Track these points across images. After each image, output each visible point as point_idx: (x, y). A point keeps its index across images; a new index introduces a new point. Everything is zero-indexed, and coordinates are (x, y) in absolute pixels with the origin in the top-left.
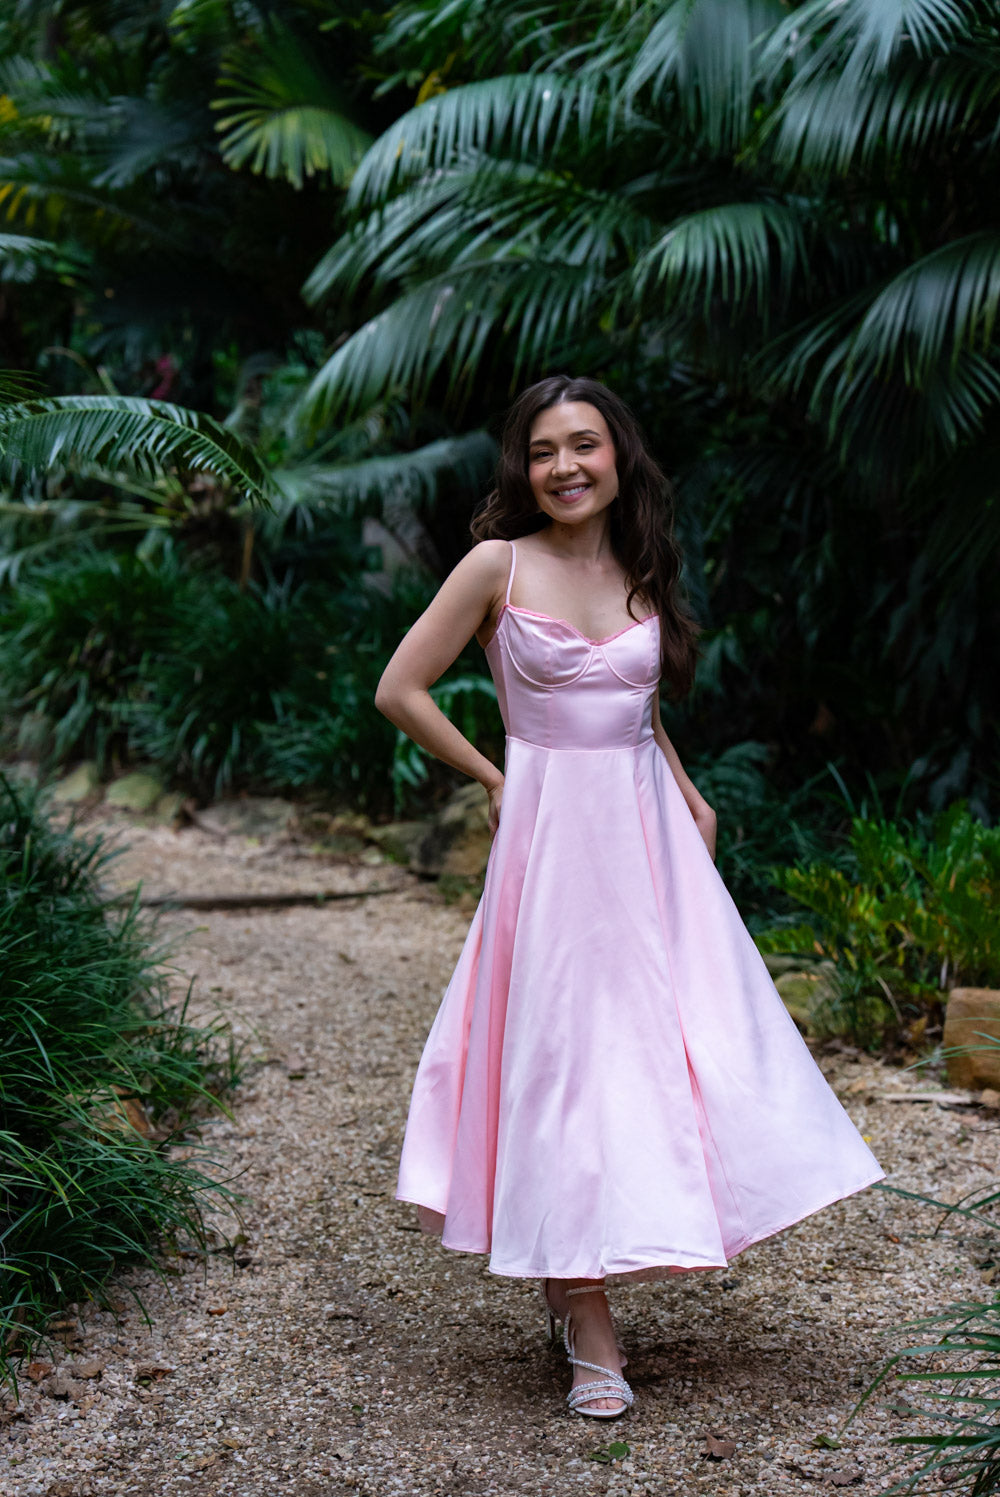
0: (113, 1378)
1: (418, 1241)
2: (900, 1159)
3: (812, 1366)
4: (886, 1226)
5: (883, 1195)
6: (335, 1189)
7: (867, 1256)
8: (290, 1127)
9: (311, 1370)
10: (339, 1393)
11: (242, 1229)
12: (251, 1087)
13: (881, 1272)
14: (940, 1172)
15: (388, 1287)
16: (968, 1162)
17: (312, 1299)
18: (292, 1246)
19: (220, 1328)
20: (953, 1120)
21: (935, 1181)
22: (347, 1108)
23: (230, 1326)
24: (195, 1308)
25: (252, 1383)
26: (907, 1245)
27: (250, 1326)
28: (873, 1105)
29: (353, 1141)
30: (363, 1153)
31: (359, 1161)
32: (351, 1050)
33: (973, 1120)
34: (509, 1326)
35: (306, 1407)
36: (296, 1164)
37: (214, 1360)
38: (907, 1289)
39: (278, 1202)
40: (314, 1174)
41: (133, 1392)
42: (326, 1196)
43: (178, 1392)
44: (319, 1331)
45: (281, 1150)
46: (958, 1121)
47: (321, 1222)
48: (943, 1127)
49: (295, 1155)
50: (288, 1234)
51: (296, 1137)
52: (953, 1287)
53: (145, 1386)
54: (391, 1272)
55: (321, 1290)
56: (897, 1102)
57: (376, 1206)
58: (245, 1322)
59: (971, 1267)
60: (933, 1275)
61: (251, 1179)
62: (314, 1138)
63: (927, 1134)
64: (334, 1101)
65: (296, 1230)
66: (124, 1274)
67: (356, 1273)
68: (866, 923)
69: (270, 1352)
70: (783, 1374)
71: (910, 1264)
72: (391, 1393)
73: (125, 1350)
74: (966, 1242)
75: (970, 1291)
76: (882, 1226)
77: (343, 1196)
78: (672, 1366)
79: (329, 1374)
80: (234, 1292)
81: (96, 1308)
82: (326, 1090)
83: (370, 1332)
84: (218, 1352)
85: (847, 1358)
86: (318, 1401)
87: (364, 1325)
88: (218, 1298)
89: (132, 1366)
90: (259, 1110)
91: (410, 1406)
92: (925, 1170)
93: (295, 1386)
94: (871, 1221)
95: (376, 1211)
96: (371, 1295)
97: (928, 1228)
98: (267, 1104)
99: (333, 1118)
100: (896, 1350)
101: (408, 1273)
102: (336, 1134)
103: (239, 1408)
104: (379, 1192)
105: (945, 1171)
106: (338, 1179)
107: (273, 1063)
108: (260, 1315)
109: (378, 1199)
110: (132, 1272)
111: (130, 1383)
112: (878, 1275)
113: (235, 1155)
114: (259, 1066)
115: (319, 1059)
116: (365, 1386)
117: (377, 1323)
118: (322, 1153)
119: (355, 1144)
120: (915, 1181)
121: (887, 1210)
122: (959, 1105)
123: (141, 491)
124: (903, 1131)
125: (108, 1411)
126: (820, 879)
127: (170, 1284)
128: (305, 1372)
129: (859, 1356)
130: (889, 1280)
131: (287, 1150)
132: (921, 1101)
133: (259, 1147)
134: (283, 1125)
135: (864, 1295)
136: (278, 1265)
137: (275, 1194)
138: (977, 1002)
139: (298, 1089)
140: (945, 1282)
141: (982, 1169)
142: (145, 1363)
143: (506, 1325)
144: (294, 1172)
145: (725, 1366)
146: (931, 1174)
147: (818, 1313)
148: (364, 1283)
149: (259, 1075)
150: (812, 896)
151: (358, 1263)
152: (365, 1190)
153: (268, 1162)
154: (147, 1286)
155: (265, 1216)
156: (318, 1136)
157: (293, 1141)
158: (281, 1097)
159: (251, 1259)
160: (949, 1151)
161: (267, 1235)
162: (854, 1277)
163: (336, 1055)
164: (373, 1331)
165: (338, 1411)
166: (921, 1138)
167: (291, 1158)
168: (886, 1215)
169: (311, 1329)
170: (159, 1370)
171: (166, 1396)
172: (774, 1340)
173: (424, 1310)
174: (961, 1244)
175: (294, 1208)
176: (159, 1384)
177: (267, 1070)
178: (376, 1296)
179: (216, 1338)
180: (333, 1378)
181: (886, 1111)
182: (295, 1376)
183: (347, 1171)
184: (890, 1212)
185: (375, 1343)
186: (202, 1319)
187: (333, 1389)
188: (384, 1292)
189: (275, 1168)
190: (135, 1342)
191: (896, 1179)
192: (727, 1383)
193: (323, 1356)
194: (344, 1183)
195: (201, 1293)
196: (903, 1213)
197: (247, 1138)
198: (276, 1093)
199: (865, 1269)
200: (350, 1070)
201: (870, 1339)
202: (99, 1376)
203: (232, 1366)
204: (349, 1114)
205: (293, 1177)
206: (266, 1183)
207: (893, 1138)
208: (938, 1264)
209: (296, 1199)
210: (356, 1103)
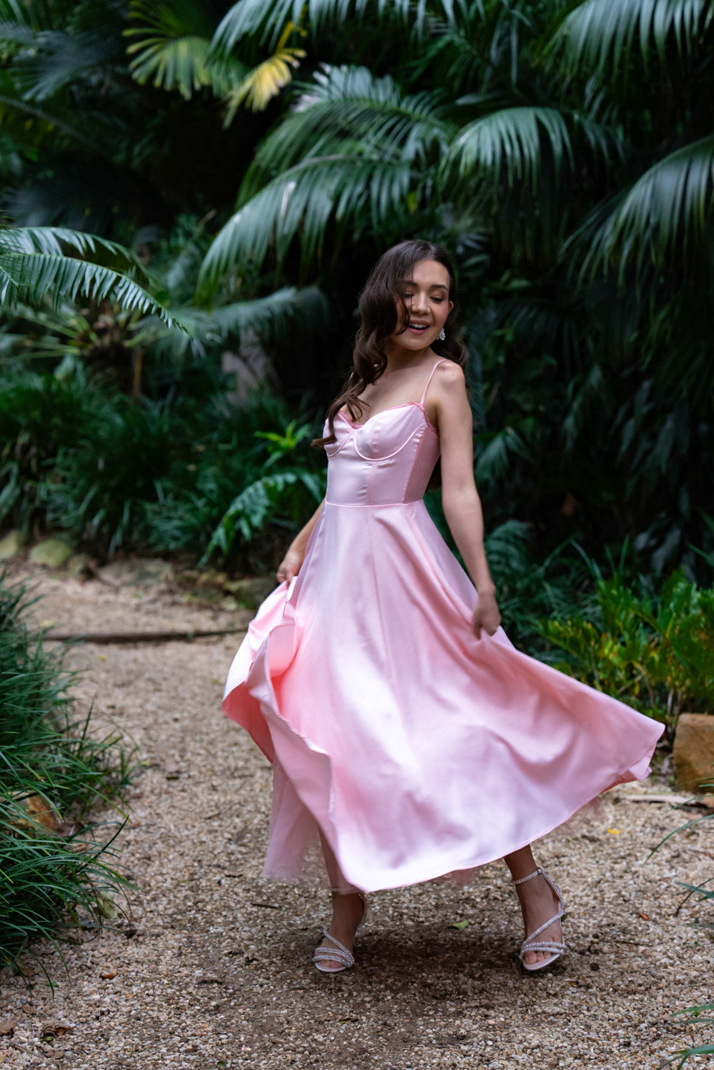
0: (23, 1035)
1: (269, 915)
2: (643, 849)
3: (588, 1027)
4: (637, 905)
5: (632, 879)
6: (202, 870)
7: (624, 931)
8: (167, 818)
9: (183, 1029)
10: (207, 1049)
11: (129, 904)
12: (136, 786)
13: (637, 945)
14: (675, 860)
15: (246, 956)
16: (696, 852)
17: (185, 965)
18: (169, 920)
19: (111, 991)
20: (682, 817)
21: (672, 867)
22: (212, 803)
23: (119, 989)
24: (90, 972)
25: (136, 1039)
26: (655, 921)
27: (134, 989)
28: (619, 804)
29: (216, 831)
30: (225, 841)
31: (222, 848)
32: (215, 756)
33: (696, 817)
34: (342, 991)
35: (179, 1062)
36: (172, 850)
37: (105, 1018)
38: (659, 960)
39: (157, 882)
40: (186, 858)
41: (39, 1048)
42: (196, 877)
43: (76, 1048)
44: (190, 993)
45: (160, 838)
46: (687, 818)
47: (191, 898)
48: (675, 823)
49: (171, 842)
50: (166, 909)
51: (172, 827)
52: (695, 958)
53: (49, 1042)
54: (247, 942)
55: (191, 957)
56: (637, 802)
57: (235, 885)
58: (131, 986)
59: (707, 941)
60: (678, 948)
61: (136, 862)
62: (186, 828)
63: (663, 829)
64: (202, 798)
65: (172, 905)
66: (34, 943)
67: (220, 943)
68: (610, 662)
69: (150, 1012)
70: (565, 1034)
71: (659, 938)
72: (249, 1049)
73: (33, 1009)
74: (700, 919)
75: (709, 962)
76: (634, 904)
77: (209, 877)
78: (475, 1027)
79: (198, 1033)
80: (122, 959)
81: (11, 973)
82: (195, 789)
83: (231, 994)
84: (109, 1011)
85: (616, 1020)
86: (190, 1057)
87: (227, 988)
88: (109, 964)
89: (38, 1024)
90: (143, 805)
91: (265, 1062)
92: (664, 858)
93: (171, 1042)
94: (624, 900)
95: (235, 890)
96: (232, 962)
97: (670, 908)
98: (149, 800)
99: (201, 812)
100: (656, 1014)
101: (261, 943)
102: (203, 825)
103: (124, 1062)
104: (237, 874)
105: (679, 860)
106: (205, 862)
107: (155, 766)
108: (143, 980)
109: (237, 879)
110: (41, 941)
111: (36, 1039)
112: (635, 948)
113: (124, 842)
114: (143, 768)
115: (190, 763)
116: (228, 1043)
117: (237, 987)
118: (193, 841)
119: (218, 834)
120: (657, 868)
121: (637, 891)
122: (685, 805)
123: (58, 328)
124: (643, 826)
125: (18, 1065)
126: (575, 628)
127: (71, 952)
128: (179, 1030)
129: (626, 1020)
130: (643, 952)
131: (165, 838)
132: (656, 802)
133: (143, 836)
134: (162, 818)
135: (625, 966)
136: (158, 936)
137: (155, 875)
138: (699, 725)
139: (174, 787)
140: (688, 954)
141: (707, 858)
142: (50, 1021)
143: (340, 990)
144: (171, 857)
145: (518, 1027)
146: (667, 861)
147: (589, 980)
148: (226, 952)
149: (144, 776)
150: (568, 641)
151: (222, 933)
152: (226, 872)
153: (150, 848)
154: (52, 954)
155: (147, 893)
156: (189, 827)
157: (170, 831)
158: (160, 795)
159: (136, 931)
160: (680, 843)
161: (149, 909)
162: (615, 949)
163: (202, 761)
164: (234, 993)
165: (206, 1065)
166: (658, 831)
167: (168, 845)
168: (636, 897)
169: (184, 992)
170: (60, 1028)
171: (66, 1050)
172: (556, 1004)
173: (274, 976)
174: (697, 921)
175: (171, 887)
176: (60, 1040)
177: (149, 772)
178: (235, 963)
179: (107, 999)
180: (201, 1036)
181: (629, 809)
182: (171, 1033)
183: (212, 855)
184: (639, 893)
185: (235, 1005)
186: (96, 983)
187: (201, 1046)
188: (241, 960)
189: (155, 853)
190: (41, 1003)
191: (641, 866)
192: (521, 1042)
193: (194, 1016)
194: (210, 866)
195: (96, 960)
196: (649, 894)
197: (134, 828)
198: (157, 791)
199: (624, 942)
200: (214, 773)
201: (633, 1004)
202: (11, 1033)
203: (120, 1025)
204: (214, 808)
205: (170, 861)
206: (148, 865)
207: (636, 832)
208: (681, 938)
209: (172, 879)
210: (219, 800)
